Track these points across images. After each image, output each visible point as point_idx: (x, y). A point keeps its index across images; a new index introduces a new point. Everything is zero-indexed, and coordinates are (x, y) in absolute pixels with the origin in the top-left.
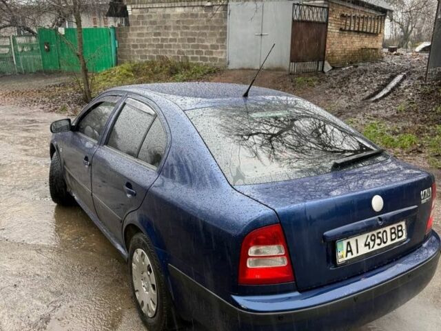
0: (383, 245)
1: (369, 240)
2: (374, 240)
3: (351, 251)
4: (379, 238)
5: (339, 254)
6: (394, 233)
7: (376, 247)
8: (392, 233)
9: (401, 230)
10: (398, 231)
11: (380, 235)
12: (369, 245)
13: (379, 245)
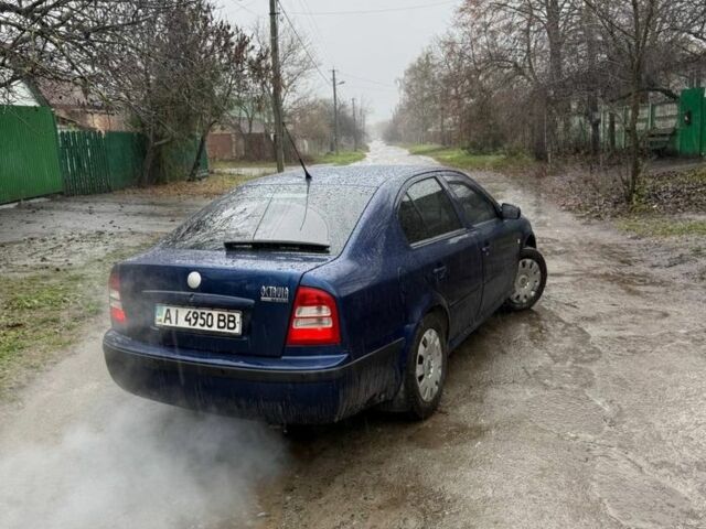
0: (206, 328)
1: (191, 315)
2: (196, 318)
3: (170, 318)
4: (202, 318)
5: (158, 317)
6: (224, 321)
7: (198, 327)
8: (219, 320)
9: (234, 321)
10: (229, 321)
11: (205, 316)
12: (190, 320)
13: (202, 325)
